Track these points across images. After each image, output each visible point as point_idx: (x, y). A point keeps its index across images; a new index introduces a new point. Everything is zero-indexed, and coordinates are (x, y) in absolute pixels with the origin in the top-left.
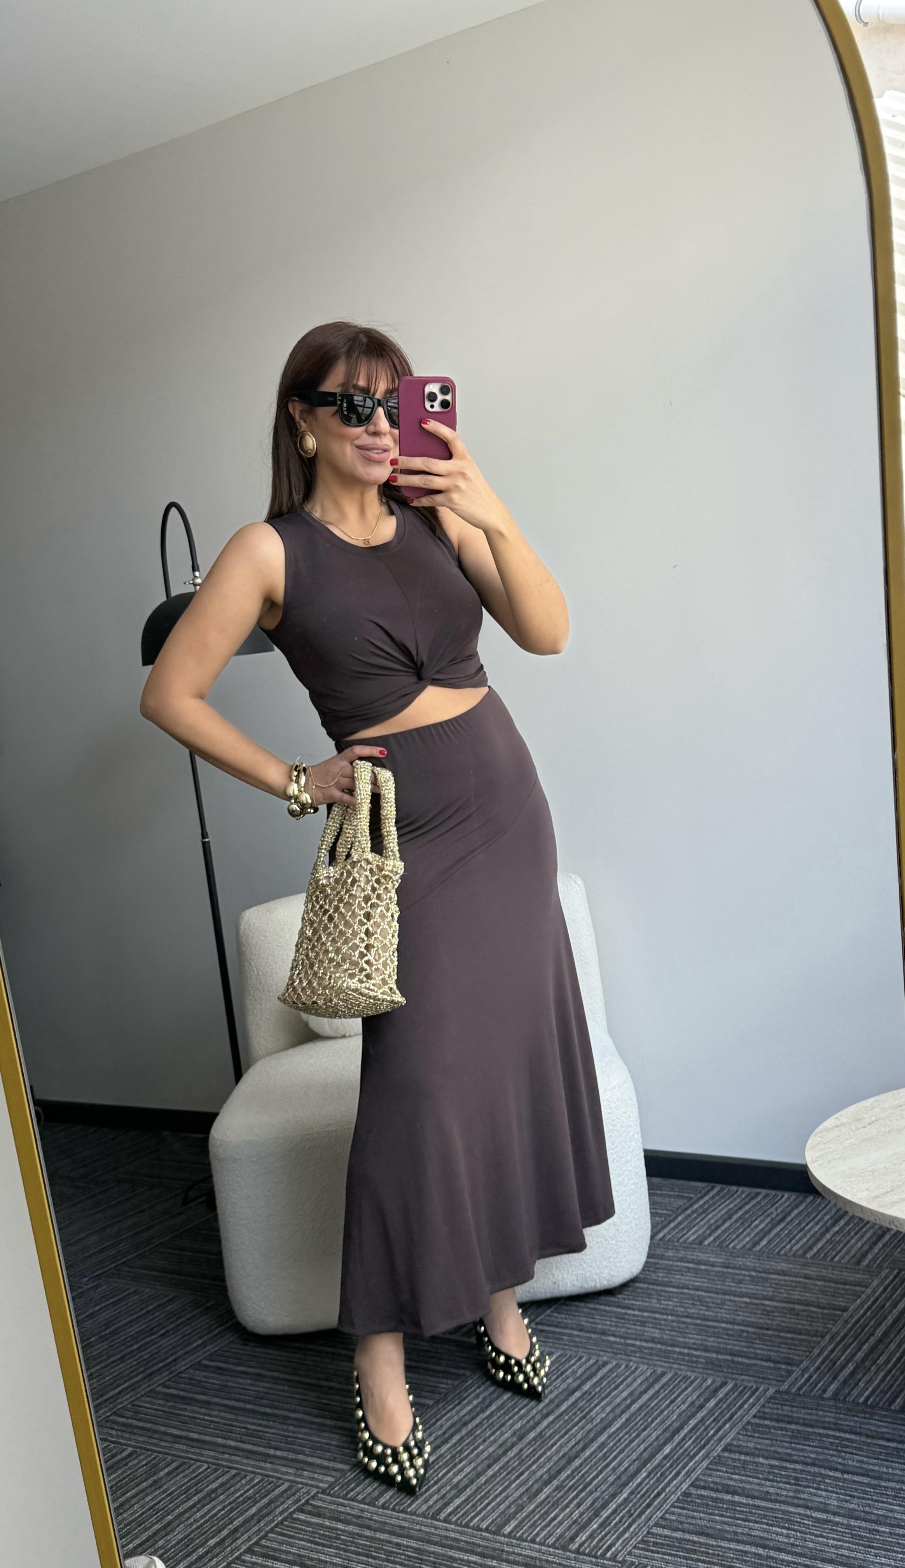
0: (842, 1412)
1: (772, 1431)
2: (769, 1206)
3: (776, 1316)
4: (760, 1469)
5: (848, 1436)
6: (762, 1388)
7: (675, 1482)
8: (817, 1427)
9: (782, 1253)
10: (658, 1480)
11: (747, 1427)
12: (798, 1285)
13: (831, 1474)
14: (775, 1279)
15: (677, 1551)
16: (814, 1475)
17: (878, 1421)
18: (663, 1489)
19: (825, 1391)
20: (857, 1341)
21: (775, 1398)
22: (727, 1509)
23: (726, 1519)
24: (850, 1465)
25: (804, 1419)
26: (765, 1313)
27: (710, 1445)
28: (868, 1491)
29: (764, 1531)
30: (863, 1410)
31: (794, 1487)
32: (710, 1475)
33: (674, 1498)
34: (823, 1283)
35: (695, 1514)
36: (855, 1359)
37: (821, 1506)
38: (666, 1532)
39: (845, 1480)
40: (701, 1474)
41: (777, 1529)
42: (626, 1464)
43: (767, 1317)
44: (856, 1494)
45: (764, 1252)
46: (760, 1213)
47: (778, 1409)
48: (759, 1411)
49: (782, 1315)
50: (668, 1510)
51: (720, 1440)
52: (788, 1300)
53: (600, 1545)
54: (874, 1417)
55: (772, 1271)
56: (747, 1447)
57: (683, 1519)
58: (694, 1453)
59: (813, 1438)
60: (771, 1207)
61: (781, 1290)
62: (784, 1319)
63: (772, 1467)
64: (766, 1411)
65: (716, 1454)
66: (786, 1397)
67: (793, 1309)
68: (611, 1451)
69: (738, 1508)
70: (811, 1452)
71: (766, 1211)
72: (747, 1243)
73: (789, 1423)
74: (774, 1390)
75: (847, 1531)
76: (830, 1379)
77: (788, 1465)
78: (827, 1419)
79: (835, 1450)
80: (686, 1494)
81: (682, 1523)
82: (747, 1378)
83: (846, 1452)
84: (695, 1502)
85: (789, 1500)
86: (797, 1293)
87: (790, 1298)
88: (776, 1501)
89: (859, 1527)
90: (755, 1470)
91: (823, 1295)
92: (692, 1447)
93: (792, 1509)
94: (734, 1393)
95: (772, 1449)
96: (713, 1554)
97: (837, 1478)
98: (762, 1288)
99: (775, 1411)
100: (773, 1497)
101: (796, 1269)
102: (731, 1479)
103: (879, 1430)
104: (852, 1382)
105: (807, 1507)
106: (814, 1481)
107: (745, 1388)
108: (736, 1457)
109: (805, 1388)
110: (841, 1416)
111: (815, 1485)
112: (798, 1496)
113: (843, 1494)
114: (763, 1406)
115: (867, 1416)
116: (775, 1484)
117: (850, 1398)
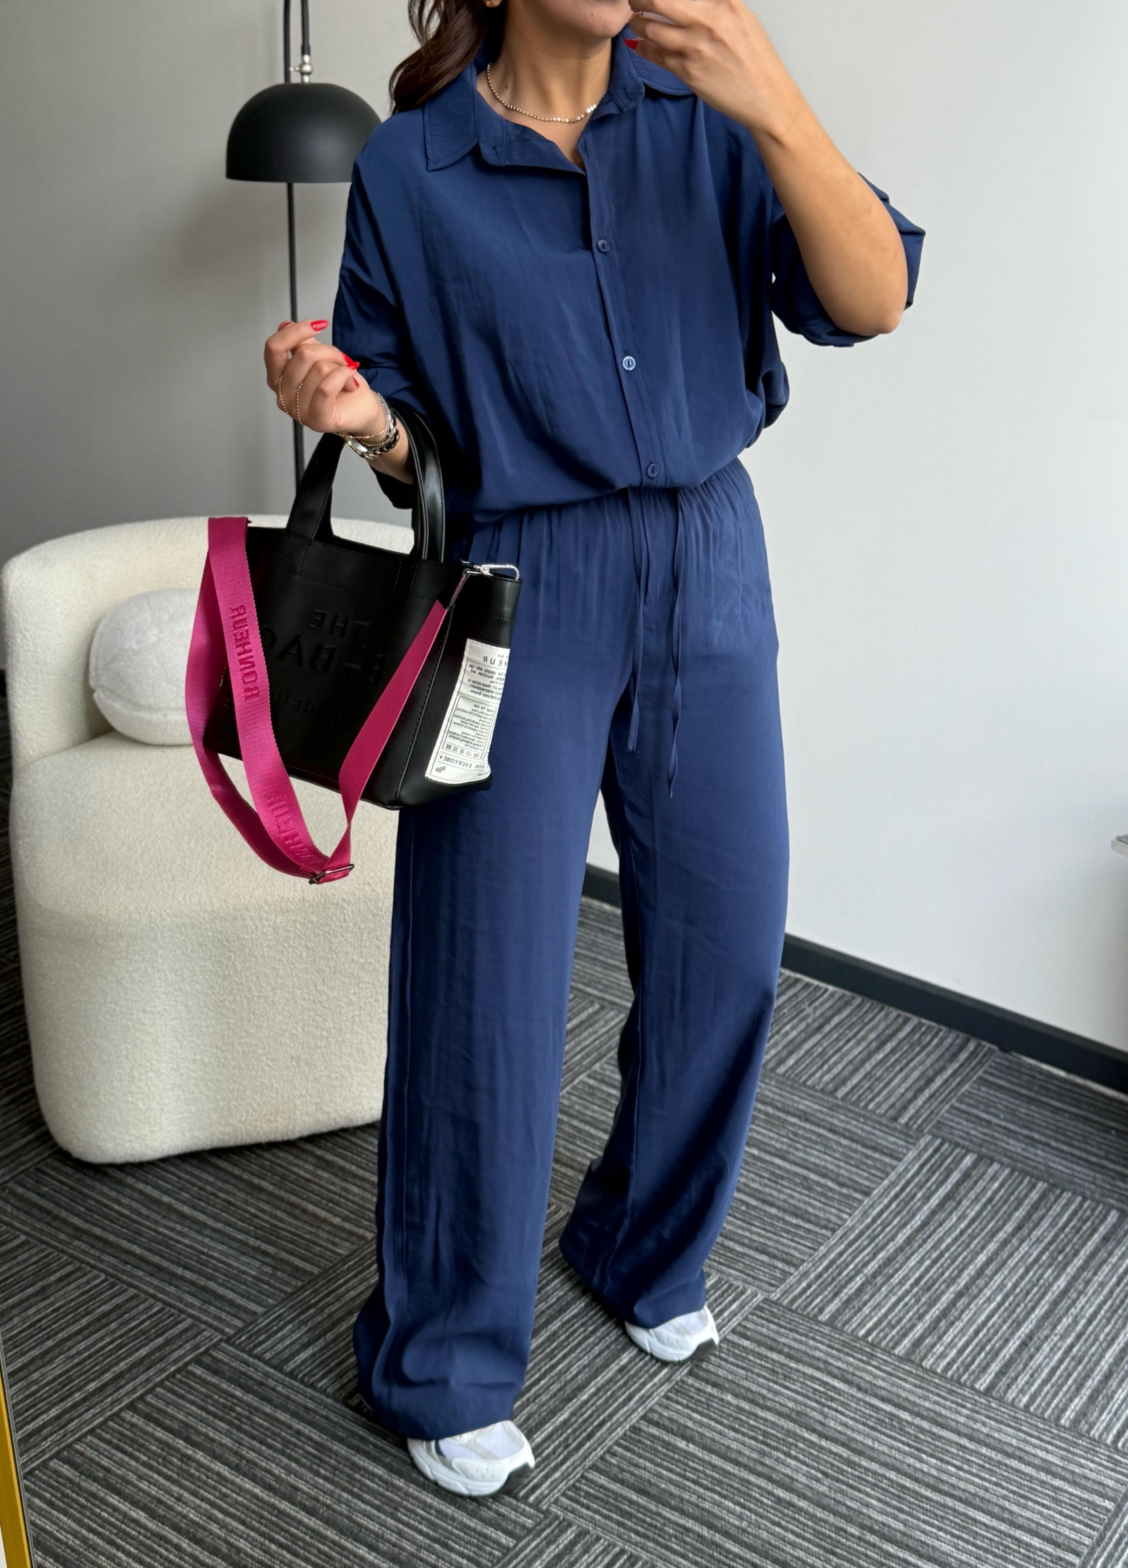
0: (837, 1346)
1: (751, 1357)
3: (784, 1186)
4: (726, 1410)
6: (749, 1292)
7: (625, 1409)
8: (804, 1363)
9: (808, 1083)
10: (607, 1401)
13: (806, 1435)
14: (794, 1125)
15: (609, 1510)
16: (789, 1433)
17: (877, 1368)
18: (611, 1416)
19: (821, 1310)
20: (872, 1246)
21: (761, 1309)
22: (678, 1461)
23: (674, 1477)
24: (830, 1427)
25: (791, 1348)
26: (773, 1178)
28: (843, 1470)
29: (714, 1502)
30: (861, 1350)
31: (760, 1445)
32: (667, 1408)
33: (620, 1431)
34: (849, 1143)
35: (641, 1461)
36: (866, 1270)
37: (788, 1480)
38: (603, 1480)
39: (822, 1448)
40: (657, 1403)
41: (731, 1505)
42: (574, 1370)
43: (773, 1185)
44: (830, 1471)
45: (788, 1079)
47: (762, 1326)
48: (739, 1324)
49: (793, 1187)
50: (611, 1447)
52: (802, 1163)
54: (872, 1362)
55: (792, 1111)
56: (717, 1375)
57: (624, 1465)
61: (797, 1146)
62: (794, 1193)
63: (741, 1410)
64: (747, 1325)
65: (679, 1378)
66: (775, 1310)
67: (806, 1179)
68: (561, 1346)
69: (691, 1463)
70: (788, 1398)
73: (771, 1349)
74: (761, 1298)
75: (810, 1523)
76: (830, 1295)
77: (759, 1412)
78: (817, 1354)
79: (817, 1402)
80: (634, 1429)
81: (622, 1470)
82: (736, 1271)
83: (830, 1407)
84: (643, 1444)
85: (751, 1464)
86: (815, 1153)
87: (806, 1160)
88: (737, 1463)
89: (825, 1522)
90: (719, 1410)
91: (845, 1162)
93: (753, 1478)
94: (715, 1292)
95: (746, 1384)
96: (650, 1525)
97: (812, 1442)
99: (759, 1328)
100: (733, 1456)
101: (823, 1113)
102: (691, 1418)
103: (874, 1381)
104: (856, 1304)
105: (770, 1479)
106: (785, 1443)
107: (731, 1286)
108: (702, 1387)
109: (800, 1301)
110: (834, 1352)
111: (785, 1449)
112: (763, 1460)
113: (814, 1468)
114: (746, 1319)
115: (865, 1358)
116: (739, 1436)
117: (849, 1328)
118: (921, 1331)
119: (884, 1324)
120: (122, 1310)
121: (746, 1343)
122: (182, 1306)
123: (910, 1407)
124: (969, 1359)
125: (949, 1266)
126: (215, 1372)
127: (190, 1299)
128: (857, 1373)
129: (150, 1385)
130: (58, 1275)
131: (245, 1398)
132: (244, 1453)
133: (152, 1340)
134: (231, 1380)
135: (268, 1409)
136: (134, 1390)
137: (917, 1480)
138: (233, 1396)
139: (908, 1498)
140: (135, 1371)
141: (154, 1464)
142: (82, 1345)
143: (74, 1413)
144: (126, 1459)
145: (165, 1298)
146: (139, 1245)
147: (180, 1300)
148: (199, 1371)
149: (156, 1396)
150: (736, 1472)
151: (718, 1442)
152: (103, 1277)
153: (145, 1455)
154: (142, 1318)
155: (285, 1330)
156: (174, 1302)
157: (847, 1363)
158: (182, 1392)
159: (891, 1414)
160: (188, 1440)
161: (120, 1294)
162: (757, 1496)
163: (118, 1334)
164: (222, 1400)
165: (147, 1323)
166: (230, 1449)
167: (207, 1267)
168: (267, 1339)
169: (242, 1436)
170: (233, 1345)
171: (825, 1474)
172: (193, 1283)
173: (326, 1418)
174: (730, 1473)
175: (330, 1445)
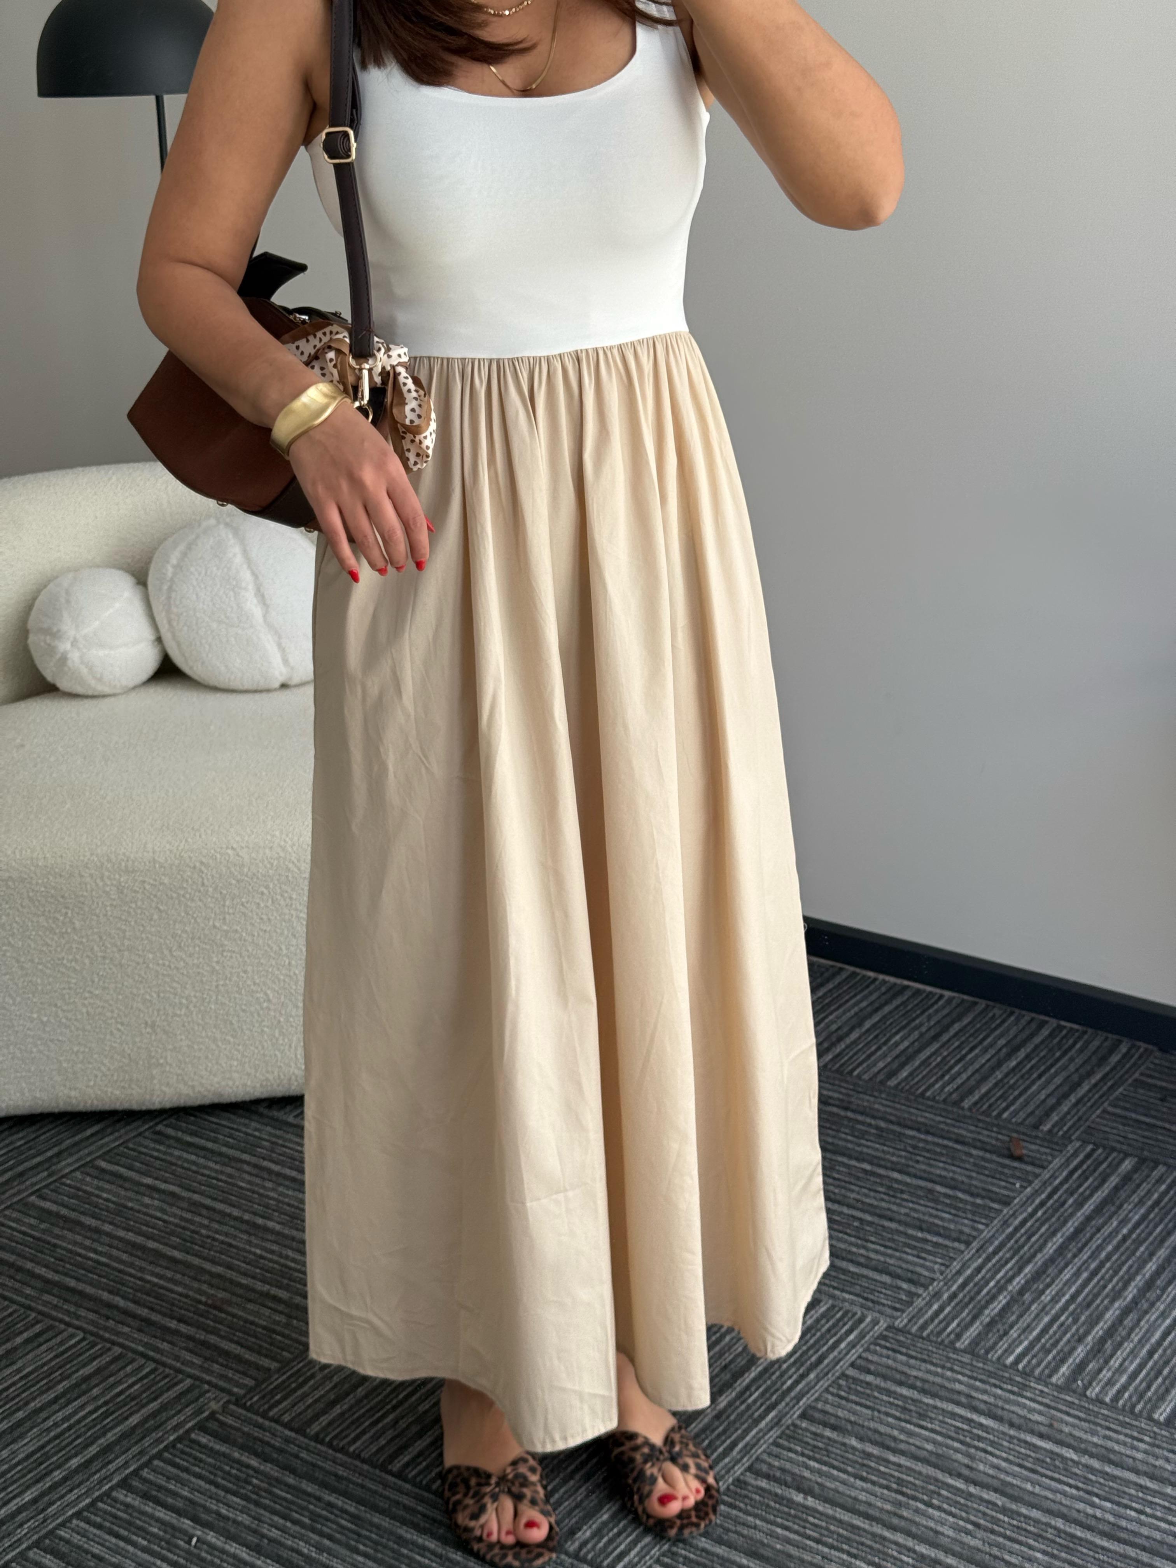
0: (980, 1377)
1: (876, 1394)
2: (918, 1012)
3: (906, 1200)
4: (850, 1456)
5: (983, 1420)
6: (868, 1319)
7: (727, 1460)
8: (941, 1398)
9: (928, 1094)
11: (841, 1382)
12: (944, 1152)
13: (950, 1481)
14: (913, 1138)
16: (928, 1479)
17: (1031, 1399)
19: (959, 1336)
20: (1016, 1258)
21: (885, 1338)
22: (795, 1516)
23: (792, 1536)
24: (980, 1471)
25: (924, 1381)
26: (891, 1193)
27: (783, 1404)
28: (999, 1520)
30: (1011, 1379)
31: (893, 1495)
32: (777, 1456)
34: (981, 1153)
35: (750, 1519)
36: (1010, 1288)
37: (931, 1534)
39: (971, 1495)
40: (764, 1451)
43: (893, 1200)
44: (982, 1522)
45: (902, 1091)
46: (904, 1022)
47: (888, 1357)
48: (860, 1357)
49: (914, 1200)
51: (798, 1398)
52: (925, 1175)
53: (611, 1548)
54: (1025, 1393)
55: (909, 1123)
56: (837, 1417)
58: (760, 1416)
59: (933, 1416)
60: (922, 1013)
61: (918, 1158)
62: (917, 1207)
63: (869, 1456)
64: (870, 1358)
65: (790, 1422)
66: (902, 1338)
67: (931, 1191)
69: (811, 1519)
70: (927, 1440)
71: (914, 1020)
72: (879, 1072)
73: (901, 1384)
74: (885, 1325)
76: (968, 1319)
77: (892, 1458)
78: (958, 1387)
79: (962, 1442)
81: (728, 1530)
82: (851, 1297)
83: (977, 1448)
84: (751, 1499)
85: (885, 1517)
86: (941, 1165)
87: (929, 1173)
90: (842, 1457)
91: (978, 1173)
92: (759, 1404)
93: (887, 1534)
94: (828, 1321)
95: (872, 1425)
97: (958, 1489)
98: (891, 1150)
99: (884, 1361)
100: (862, 1508)
101: (947, 1124)
102: (807, 1467)
103: (1030, 1416)
104: (1001, 1327)
105: (909, 1534)
106: (925, 1491)
107: (847, 1312)
108: (818, 1431)
109: (931, 1327)
110: (978, 1384)
111: (925, 1498)
112: (899, 1512)
113: (962, 1519)
114: (867, 1350)
115: (1015, 1389)
116: (868, 1486)
117: (993, 1356)
118: (1082, 1355)
119: (1036, 1349)
120: (106, 1373)
121: (869, 1378)
122: (178, 1365)
123: (1075, 1444)
124: (1144, 1384)
125: (1111, 1280)
126: (225, 1440)
127: (188, 1356)
128: (1007, 1407)
129: (145, 1459)
130: (25, 1335)
131: (262, 1467)
132: (265, 1531)
133: (143, 1406)
134: (243, 1448)
135: (291, 1480)
136: (126, 1463)
137: (1090, 1528)
138: (248, 1466)
139: (1080, 1548)
140: (125, 1442)
141: (156, 1547)
142: (60, 1415)
143: (54, 1496)
144: (122, 1544)
145: (158, 1356)
146: (123, 1297)
147: (177, 1358)
148: (204, 1439)
149: (154, 1471)
150: (867, 1527)
151: (842, 1494)
152: (81, 1335)
153: (144, 1539)
154: (130, 1382)
155: (306, 1388)
156: (169, 1361)
157: (996, 1396)
158: (185, 1464)
159: (1052, 1452)
160: (195, 1519)
161: (101, 1355)
162: (895, 1554)
163: (102, 1401)
164: (234, 1471)
165: (136, 1387)
166: (248, 1528)
167: (207, 1318)
168: (284, 1398)
169: (262, 1512)
170: (244, 1407)
171: (977, 1525)
172: (190, 1338)
173: (363, 1486)
174: (858, 1528)
175: (368, 1516)
